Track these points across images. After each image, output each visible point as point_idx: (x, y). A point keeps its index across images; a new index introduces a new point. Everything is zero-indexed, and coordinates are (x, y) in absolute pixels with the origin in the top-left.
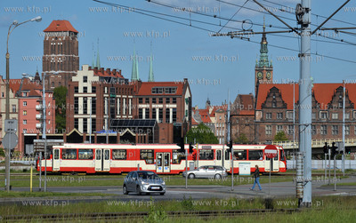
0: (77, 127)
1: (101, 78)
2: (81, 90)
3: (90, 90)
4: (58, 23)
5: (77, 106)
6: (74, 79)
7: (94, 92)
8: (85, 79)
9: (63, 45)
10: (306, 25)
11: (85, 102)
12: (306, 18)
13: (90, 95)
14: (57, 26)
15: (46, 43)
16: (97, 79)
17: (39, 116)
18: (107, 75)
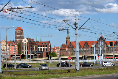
0: (23, 53)
2: (24, 44)
3: (26, 44)
4: (18, 28)
5: (23, 48)
6: (22, 41)
7: (27, 44)
8: (25, 42)
9: (20, 33)
10: (77, 28)
11: (25, 47)
12: (77, 26)
13: (26, 45)
14: (18, 29)
15: (16, 33)
16: (28, 41)
17: (14, 50)
18: (30, 40)
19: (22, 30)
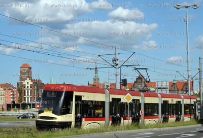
0: (25, 100)
1: (33, 83)
2: (26, 87)
3: (29, 87)
5: (25, 93)
6: (24, 83)
8: (28, 83)
10: (117, 65)
11: (28, 91)
13: (30, 89)
16: (32, 83)
17: (12, 97)
18: (36, 82)
19: (30, 68)
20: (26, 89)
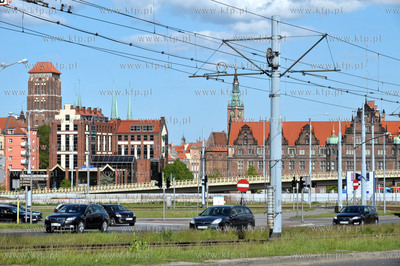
0: (59, 163)
1: (82, 116)
2: (63, 128)
3: (72, 128)
4: (42, 65)
6: (57, 117)
7: (75, 129)
8: (68, 118)
9: (46, 85)
10: (276, 68)
11: (67, 139)
12: (276, 61)
13: (72, 132)
14: (41, 68)
15: (31, 84)
16: (79, 117)
17: (24, 152)
18: (88, 114)
19: (57, 75)
20: (63, 133)
